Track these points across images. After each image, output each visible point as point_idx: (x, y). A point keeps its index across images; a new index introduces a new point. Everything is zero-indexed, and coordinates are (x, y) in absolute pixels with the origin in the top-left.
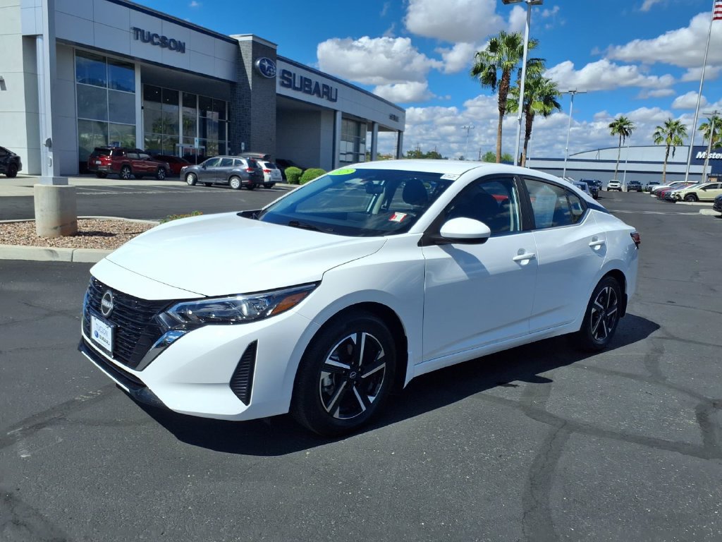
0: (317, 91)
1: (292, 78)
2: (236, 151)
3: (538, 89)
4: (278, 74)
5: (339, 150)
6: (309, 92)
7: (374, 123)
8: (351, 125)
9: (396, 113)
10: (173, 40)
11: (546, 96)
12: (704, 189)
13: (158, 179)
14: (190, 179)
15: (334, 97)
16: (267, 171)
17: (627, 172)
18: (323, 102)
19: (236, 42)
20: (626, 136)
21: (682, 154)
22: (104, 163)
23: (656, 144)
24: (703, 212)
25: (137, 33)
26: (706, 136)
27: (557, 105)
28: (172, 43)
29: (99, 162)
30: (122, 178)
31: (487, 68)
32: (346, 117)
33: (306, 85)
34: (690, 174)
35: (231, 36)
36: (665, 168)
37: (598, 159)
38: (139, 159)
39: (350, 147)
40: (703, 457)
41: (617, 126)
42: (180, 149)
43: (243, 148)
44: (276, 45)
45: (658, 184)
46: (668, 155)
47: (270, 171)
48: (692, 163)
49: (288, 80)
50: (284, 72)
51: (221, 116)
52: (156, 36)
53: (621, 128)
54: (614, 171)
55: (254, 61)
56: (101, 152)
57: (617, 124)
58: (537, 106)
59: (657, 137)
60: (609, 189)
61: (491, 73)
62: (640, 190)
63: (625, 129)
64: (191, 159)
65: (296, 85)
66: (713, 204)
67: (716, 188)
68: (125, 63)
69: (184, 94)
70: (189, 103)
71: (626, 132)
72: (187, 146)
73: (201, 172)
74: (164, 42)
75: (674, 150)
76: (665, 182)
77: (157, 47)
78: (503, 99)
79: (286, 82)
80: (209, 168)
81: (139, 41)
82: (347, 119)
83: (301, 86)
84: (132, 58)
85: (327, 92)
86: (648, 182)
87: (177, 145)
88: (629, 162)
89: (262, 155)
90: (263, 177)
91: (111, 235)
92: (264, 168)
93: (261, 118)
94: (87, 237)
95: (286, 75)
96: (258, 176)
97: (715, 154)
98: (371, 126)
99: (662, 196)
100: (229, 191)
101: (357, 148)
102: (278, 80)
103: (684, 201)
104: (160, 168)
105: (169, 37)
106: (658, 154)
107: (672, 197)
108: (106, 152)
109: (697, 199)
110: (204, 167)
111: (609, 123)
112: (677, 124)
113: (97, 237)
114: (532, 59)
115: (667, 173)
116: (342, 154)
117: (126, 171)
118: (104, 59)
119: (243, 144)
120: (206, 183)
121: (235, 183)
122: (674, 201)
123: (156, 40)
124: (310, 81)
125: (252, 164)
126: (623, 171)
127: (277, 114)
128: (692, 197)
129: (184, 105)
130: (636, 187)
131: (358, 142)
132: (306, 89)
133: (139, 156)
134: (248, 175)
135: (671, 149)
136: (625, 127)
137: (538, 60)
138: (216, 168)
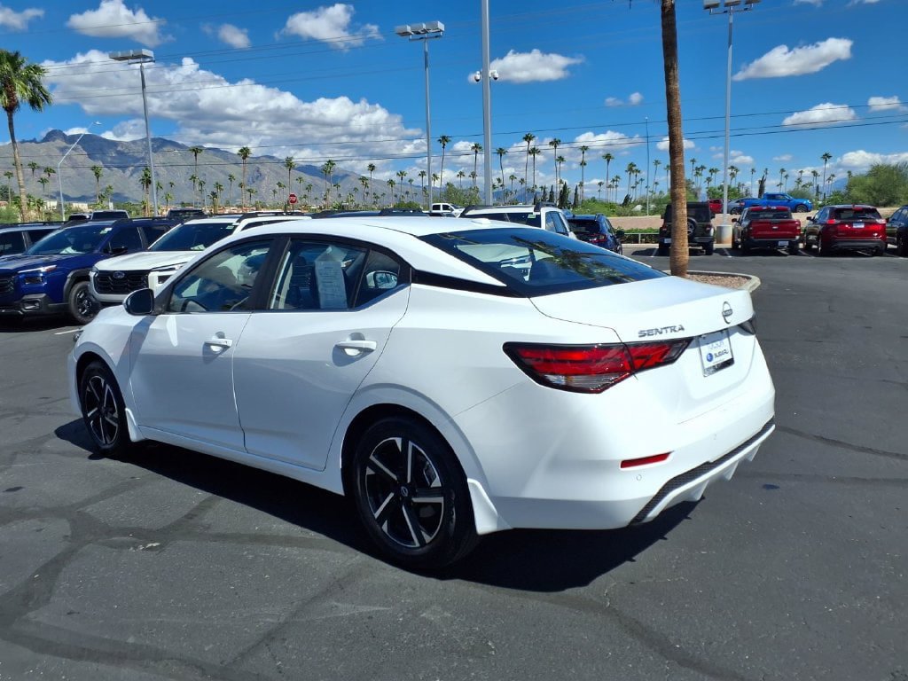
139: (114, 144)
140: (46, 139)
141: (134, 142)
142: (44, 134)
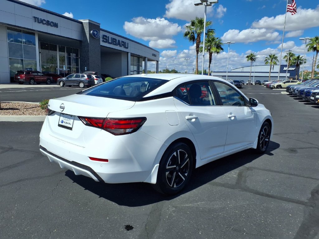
0: (119, 44)
1: (107, 38)
2: (83, 71)
3: (213, 42)
4: (101, 37)
5: (130, 70)
6: (115, 45)
7: (145, 57)
8: (135, 58)
9: (155, 53)
10: (52, 22)
11: (217, 45)
12: (284, 83)
13: (47, 84)
14: (61, 84)
15: (127, 46)
16: (96, 79)
17: (255, 76)
18: (122, 49)
19: (82, 23)
20: (254, 61)
21: (277, 68)
22: (21, 77)
23: (266, 65)
24: (282, 93)
25: (36, 19)
26: (287, 61)
27: (222, 49)
28: (52, 23)
29: (19, 77)
30: (30, 84)
31: (190, 33)
32: (133, 55)
33: (114, 42)
34: (280, 77)
35: (79, 20)
36: (270, 75)
37: (243, 71)
38: (38, 75)
39: (135, 68)
40: (233, 189)
41: (250, 57)
42: (58, 70)
43: (86, 70)
44: (100, 24)
45: (267, 81)
46: (271, 69)
47: (98, 79)
48: (281, 72)
49: (106, 39)
50: (104, 36)
51: (77, 56)
52: (44, 20)
53: (252, 58)
54: (249, 76)
55: (90, 31)
56: (20, 72)
57: (250, 56)
58: (214, 49)
59: (266, 61)
60: (247, 84)
61: (192, 36)
62: (260, 84)
63: (253, 58)
64: (62, 75)
65: (110, 41)
66: (286, 89)
67: (289, 82)
68: (30, 33)
69: (59, 46)
70: (62, 50)
71: (254, 60)
72: (61, 69)
73: (66, 81)
74: (48, 23)
75: (273, 67)
76: (270, 81)
77: (45, 25)
78: (198, 47)
79: (105, 40)
80: (70, 79)
81: (37, 23)
82: (133, 56)
83: (112, 42)
84: (34, 30)
85: (124, 45)
86: (263, 80)
87: (57, 69)
88: (255, 72)
89: (94, 73)
90: (95, 82)
91: (17, 109)
92: (95, 78)
93: (94, 56)
94: (5, 111)
95: (105, 37)
96: (92, 82)
97: (291, 68)
98: (144, 59)
99: (268, 87)
100: (79, 88)
101: (138, 69)
102: (101, 39)
103: (276, 88)
104: (48, 79)
105: (50, 21)
106: (267, 69)
107: (272, 87)
108: (22, 72)
109: (281, 88)
110: (67, 78)
111: (246, 56)
112: (274, 55)
113: (10, 110)
114: (209, 29)
115: (271, 77)
116: (131, 71)
117: (32, 81)
118: (20, 31)
119: (86, 68)
120: (69, 85)
121: (82, 85)
122: (272, 88)
123: (44, 22)
124: (116, 40)
125: (89, 76)
126: (253, 76)
127: (101, 55)
128: (279, 86)
129: (59, 51)
130: (258, 83)
131: (139, 66)
132: (114, 43)
133: (38, 74)
134: (87, 82)
135: (272, 66)
136: (253, 57)
137: (212, 30)
138: (73, 79)
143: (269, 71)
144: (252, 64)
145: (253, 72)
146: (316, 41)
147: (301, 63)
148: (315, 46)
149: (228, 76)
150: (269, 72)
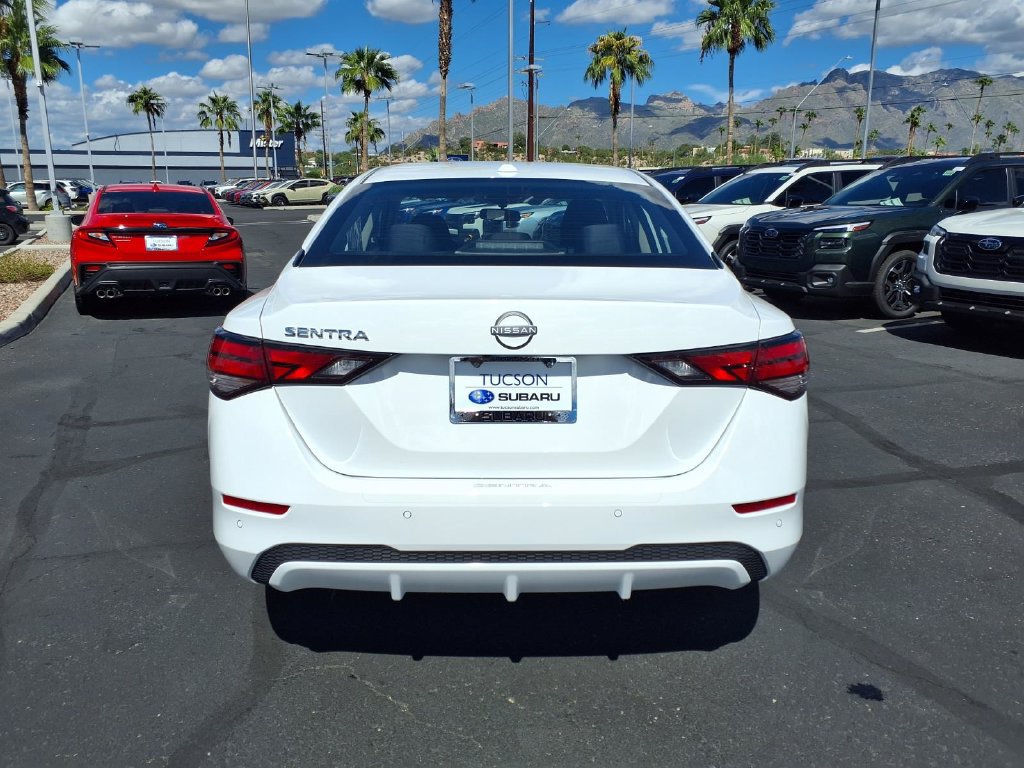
12: (293, 187)
17: (170, 168)
20: (156, 115)
23: (203, 128)
27: (63, 64)
36: (222, 161)
37: (118, 150)
41: (141, 101)
46: (222, 144)
48: (241, 154)
53: (147, 103)
54: (150, 168)
57: (140, 97)
59: (203, 117)
63: (153, 104)
67: (306, 186)
71: (156, 110)
75: (230, 136)
88: (169, 154)
103: (271, 206)
106: (208, 141)
107: (255, 200)
109: (287, 202)
111: (127, 95)
112: (225, 100)
115: (226, 168)
126: (164, 168)
128: (281, 199)
135: (225, 134)
136: (152, 102)
139: (898, 80)
140: (826, 81)
141: (923, 76)
142: (825, 75)
143: (217, 149)
144: (152, 124)
145: (162, 154)
146: (358, 62)
147: (308, 127)
148: (358, 77)
149: (95, 167)
150: (217, 154)
